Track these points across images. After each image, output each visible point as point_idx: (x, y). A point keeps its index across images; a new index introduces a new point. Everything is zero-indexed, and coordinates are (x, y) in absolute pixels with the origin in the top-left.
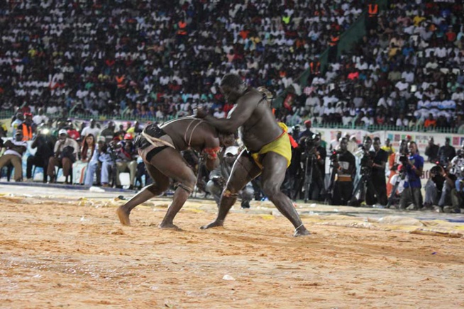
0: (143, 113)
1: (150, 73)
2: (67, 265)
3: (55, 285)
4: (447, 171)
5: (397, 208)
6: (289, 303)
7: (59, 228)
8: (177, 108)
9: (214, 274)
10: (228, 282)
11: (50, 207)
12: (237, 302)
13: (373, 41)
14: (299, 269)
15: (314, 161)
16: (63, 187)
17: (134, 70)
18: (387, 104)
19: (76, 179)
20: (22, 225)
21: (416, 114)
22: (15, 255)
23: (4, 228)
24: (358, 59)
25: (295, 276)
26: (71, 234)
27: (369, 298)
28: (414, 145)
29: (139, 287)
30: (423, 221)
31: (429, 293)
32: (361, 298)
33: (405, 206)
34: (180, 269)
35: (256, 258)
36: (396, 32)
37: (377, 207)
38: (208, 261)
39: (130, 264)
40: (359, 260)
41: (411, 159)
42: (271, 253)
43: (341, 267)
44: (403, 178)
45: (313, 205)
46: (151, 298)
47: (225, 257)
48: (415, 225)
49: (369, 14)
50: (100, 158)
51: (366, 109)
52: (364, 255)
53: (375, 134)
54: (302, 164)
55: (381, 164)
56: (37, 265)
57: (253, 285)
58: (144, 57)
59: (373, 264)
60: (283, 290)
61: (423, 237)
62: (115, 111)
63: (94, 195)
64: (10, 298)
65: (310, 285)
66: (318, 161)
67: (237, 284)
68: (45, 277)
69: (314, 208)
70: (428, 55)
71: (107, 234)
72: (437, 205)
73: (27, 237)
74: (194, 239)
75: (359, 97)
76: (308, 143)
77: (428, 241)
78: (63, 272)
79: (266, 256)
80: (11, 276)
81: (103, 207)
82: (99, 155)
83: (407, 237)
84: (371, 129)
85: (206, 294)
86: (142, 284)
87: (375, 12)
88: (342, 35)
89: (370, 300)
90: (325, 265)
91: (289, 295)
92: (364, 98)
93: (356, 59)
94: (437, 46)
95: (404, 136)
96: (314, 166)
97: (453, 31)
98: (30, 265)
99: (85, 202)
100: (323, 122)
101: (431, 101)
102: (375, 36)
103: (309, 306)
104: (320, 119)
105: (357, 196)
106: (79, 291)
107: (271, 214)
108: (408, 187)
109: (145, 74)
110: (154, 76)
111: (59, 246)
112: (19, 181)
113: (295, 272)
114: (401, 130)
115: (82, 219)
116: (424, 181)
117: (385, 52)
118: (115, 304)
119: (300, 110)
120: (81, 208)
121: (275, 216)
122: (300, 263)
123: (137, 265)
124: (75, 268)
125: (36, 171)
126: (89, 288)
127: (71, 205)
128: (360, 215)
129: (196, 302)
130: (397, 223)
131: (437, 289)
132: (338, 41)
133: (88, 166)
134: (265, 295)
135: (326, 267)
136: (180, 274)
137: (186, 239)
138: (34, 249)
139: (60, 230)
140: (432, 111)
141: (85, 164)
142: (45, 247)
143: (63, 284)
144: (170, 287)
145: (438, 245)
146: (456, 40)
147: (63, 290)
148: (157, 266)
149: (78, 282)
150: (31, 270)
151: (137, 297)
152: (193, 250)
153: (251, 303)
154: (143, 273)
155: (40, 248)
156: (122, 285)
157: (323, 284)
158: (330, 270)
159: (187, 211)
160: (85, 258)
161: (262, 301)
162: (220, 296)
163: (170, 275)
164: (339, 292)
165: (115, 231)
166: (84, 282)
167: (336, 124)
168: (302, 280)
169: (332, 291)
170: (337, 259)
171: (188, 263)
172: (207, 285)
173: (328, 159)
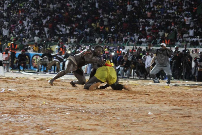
0: (112, 42)
2: (80, 109)
3: (76, 117)
6: (177, 124)
9: (144, 112)
10: (150, 115)
12: (155, 124)
14: (181, 109)
15: (187, 62)
20: (61, 92)
22: (58, 104)
23: (53, 93)
25: (180, 112)
26: (82, 95)
29: (111, 118)
34: (129, 110)
35: (162, 105)
38: (142, 106)
39: (107, 108)
42: (169, 102)
43: (199, 109)
45: (187, 82)
46: (117, 123)
47: (149, 104)
54: (181, 64)
56: (68, 109)
57: (161, 117)
60: (175, 119)
64: (56, 123)
65: (186, 117)
66: (189, 62)
67: (155, 116)
68: (71, 114)
69: (187, 83)
71: (97, 95)
73: (63, 97)
74: (135, 97)
76: (184, 54)
78: (79, 112)
79: (167, 104)
80: (56, 114)
85: (141, 121)
86: (113, 116)
88: (198, 7)
90: (193, 108)
91: (177, 121)
96: (187, 64)
98: (65, 109)
100: (190, 45)
103: (186, 126)
106: (86, 120)
111: (77, 100)
118: (101, 125)
119: (180, 40)
121: (170, 86)
122: (181, 107)
123: (111, 108)
124: (84, 110)
126: (90, 118)
129: (137, 124)
132: (197, 9)
133: (88, 65)
134: (167, 121)
135: (193, 109)
136: (129, 112)
137: (132, 97)
138: (66, 102)
139: (77, 93)
142: (71, 101)
143: (79, 117)
144: (125, 118)
147: (79, 120)
148: (119, 109)
149: (85, 116)
150: (65, 111)
151: (111, 122)
152: (135, 102)
153: (161, 125)
154: (113, 112)
155: (69, 101)
156: (104, 117)
157: (192, 116)
158: (195, 110)
159: (132, 85)
160: (88, 106)
161: (165, 124)
162: (147, 122)
163: (125, 113)
164: (199, 119)
165: (101, 93)
166: (88, 116)
167: (196, 46)
168: (183, 114)
169: (196, 119)
170: (198, 105)
171: (133, 107)
172: (141, 117)
173: (193, 61)
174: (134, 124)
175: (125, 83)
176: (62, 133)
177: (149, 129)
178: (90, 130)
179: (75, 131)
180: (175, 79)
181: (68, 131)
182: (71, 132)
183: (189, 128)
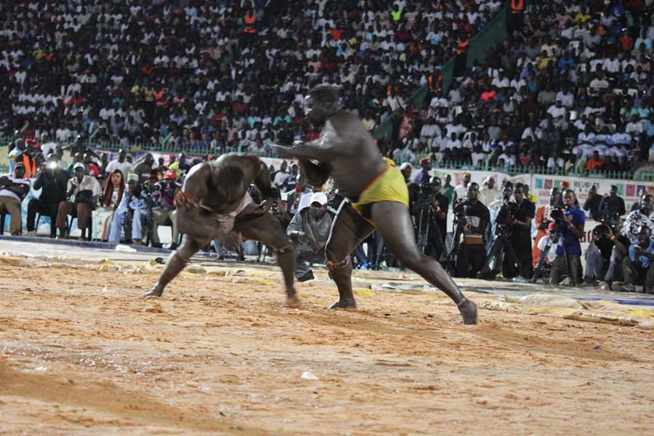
0: (192, 142)
1: (204, 86)
2: (82, 354)
3: (66, 381)
4: (615, 231)
5: (547, 283)
6: (394, 413)
7: (72, 301)
8: (240, 136)
9: (290, 371)
10: (309, 382)
11: (58, 271)
12: (322, 410)
13: (517, 48)
14: (409, 365)
15: (432, 214)
16: (78, 245)
17: (180, 82)
18: (535, 136)
19: (97, 233)
20: (21, 297)
21: (575, 151)
22: (10, 338)
24: (496, 72)
25: (402, 375)
26: (89, 310)
27: (505, 408)
28: (571, 194)
29: (182, 387)
30: (583, 302)
31: (590, 404)
32: (495, 408)
33: (558, 281)
34: (241, 363)
35: (347, 349)
36: (549, 36)
37: (519, 281)
38: (281, 352)
39: (170, 355)
40: (493, 354)
41: (567, 215)
42: (369, 342)
43: (466, 364)
44: (555, 242)
46: (200, 403)
47: (305, 346)
48: (571, 307)
49: (512, 10)
50: (131, 205)
51: (505, 144)
52: (499, 348)
53: (518, 178)
55: (524, 221)
56: (40, 353)
58: (195, 63)
59: (512, 361)
60: (386, 395)
61: (582, 324)
62: (152, 138)
63: (121, 256)
65: (424, 389)
66: (437, 214)
67: (322, 385)
68: (52, 371)
70: (593, 69)
71: (139, 311)
72: (602, 280)
73: (26, 314)
74: (261, 321)
75: (496, 125)
77: (589, 330)
78: (78, 363)
79: (363, 346)
81: (135, 273)
82: (130, 200)
83: (559, 323)
84: (512, 171)
85: (277, 399)
86: (188, 382)
87: (520, 7)
88: (474, 39)
89: (508, 411)
90: (445, 361)
91: (394, 401)
92: (503, 127)
93: (492, 72)
94: (607, 57)
95: (558, 182)
96: (431, 222)
97: (629, 36)
98: (31, 353)
99: (109, 265)
100: (444, 159)
101: (596, 133)
102: (520, 40)
103: (422, 418)
104: (440, 156)
105: (491, 266)
106: (99, 391)
107: (370, 287)
108: (562, 253)
109: (195, 88)
110: (208, 91)
111: (71, 327)
112: (17, 234)
113: (403, 371)
114: (554, 173)
115: (105, 290)
116: (584, 246)
117: (534, 63)
118: (148, 409)
119: (412, 143)
120: (102, 274)
121: (375, 291)
122: (409, 358)
123: (181, 357)
124: (93, 358)
125: (41, 221)
126: (113, 386)
127: (88, 269)
128: (495, 291)
129: (263, 409)
130: (546, 304)
131: (602, 397)
132: (467, 46)
133: (113, 215)
134: (360, 401)
135: (446, 364)
136: (240, 369)
137: (250, 320)
138: (37, 331)
139: (73, 304)
140: (598, 148)
141: (110, 213)
142: (52, 329)
143: (77, 381)
144: (227, 387)
145: (604, 336)
146: (633, 48)
147: (77, 389)
148: (209, 358)
149: (98, 378)
150: (32, 359)
151: (181, 401)
152: (260, 336)
153: (340, 412)
154: (189, 367)
155: (46, 329)
156: (160, 383)
157: (441, 388)
158: (451, 369)
159: (252, 282)
160: (109, 345)
161: (356, 409)
162: (297, 402)
163: (226, 371)
164: (464, 399)
165: (151, 307)
166: (106, 378)
167: (462, 164)
168: (413, 381)
169: (453, 398)
170: (462, 353)
171: (253, 354)
172: (278, 385)
173: (450, 211)
174: (255, 410)
175: (231, 277)
176: (21, 431)
177: (302, 427)
178: (111, 422)
179: (62, 426)
180: (391, 268)
181: (41, 425)
182: (48, 430)
183: (430, 424)
